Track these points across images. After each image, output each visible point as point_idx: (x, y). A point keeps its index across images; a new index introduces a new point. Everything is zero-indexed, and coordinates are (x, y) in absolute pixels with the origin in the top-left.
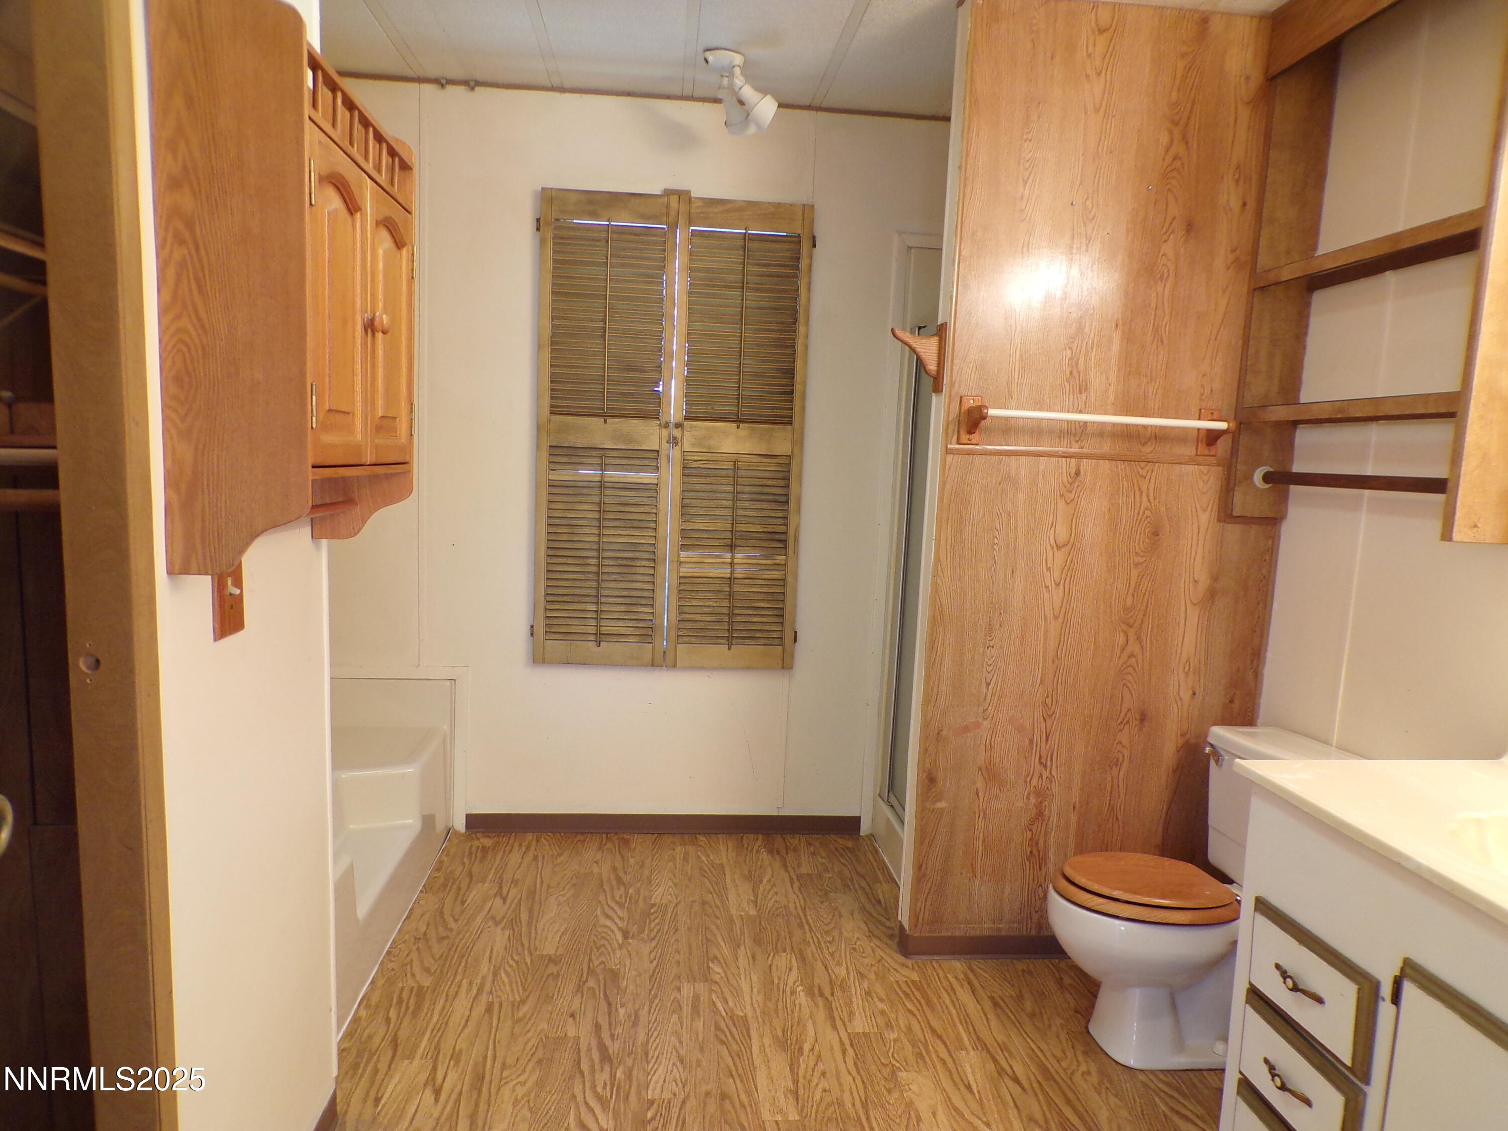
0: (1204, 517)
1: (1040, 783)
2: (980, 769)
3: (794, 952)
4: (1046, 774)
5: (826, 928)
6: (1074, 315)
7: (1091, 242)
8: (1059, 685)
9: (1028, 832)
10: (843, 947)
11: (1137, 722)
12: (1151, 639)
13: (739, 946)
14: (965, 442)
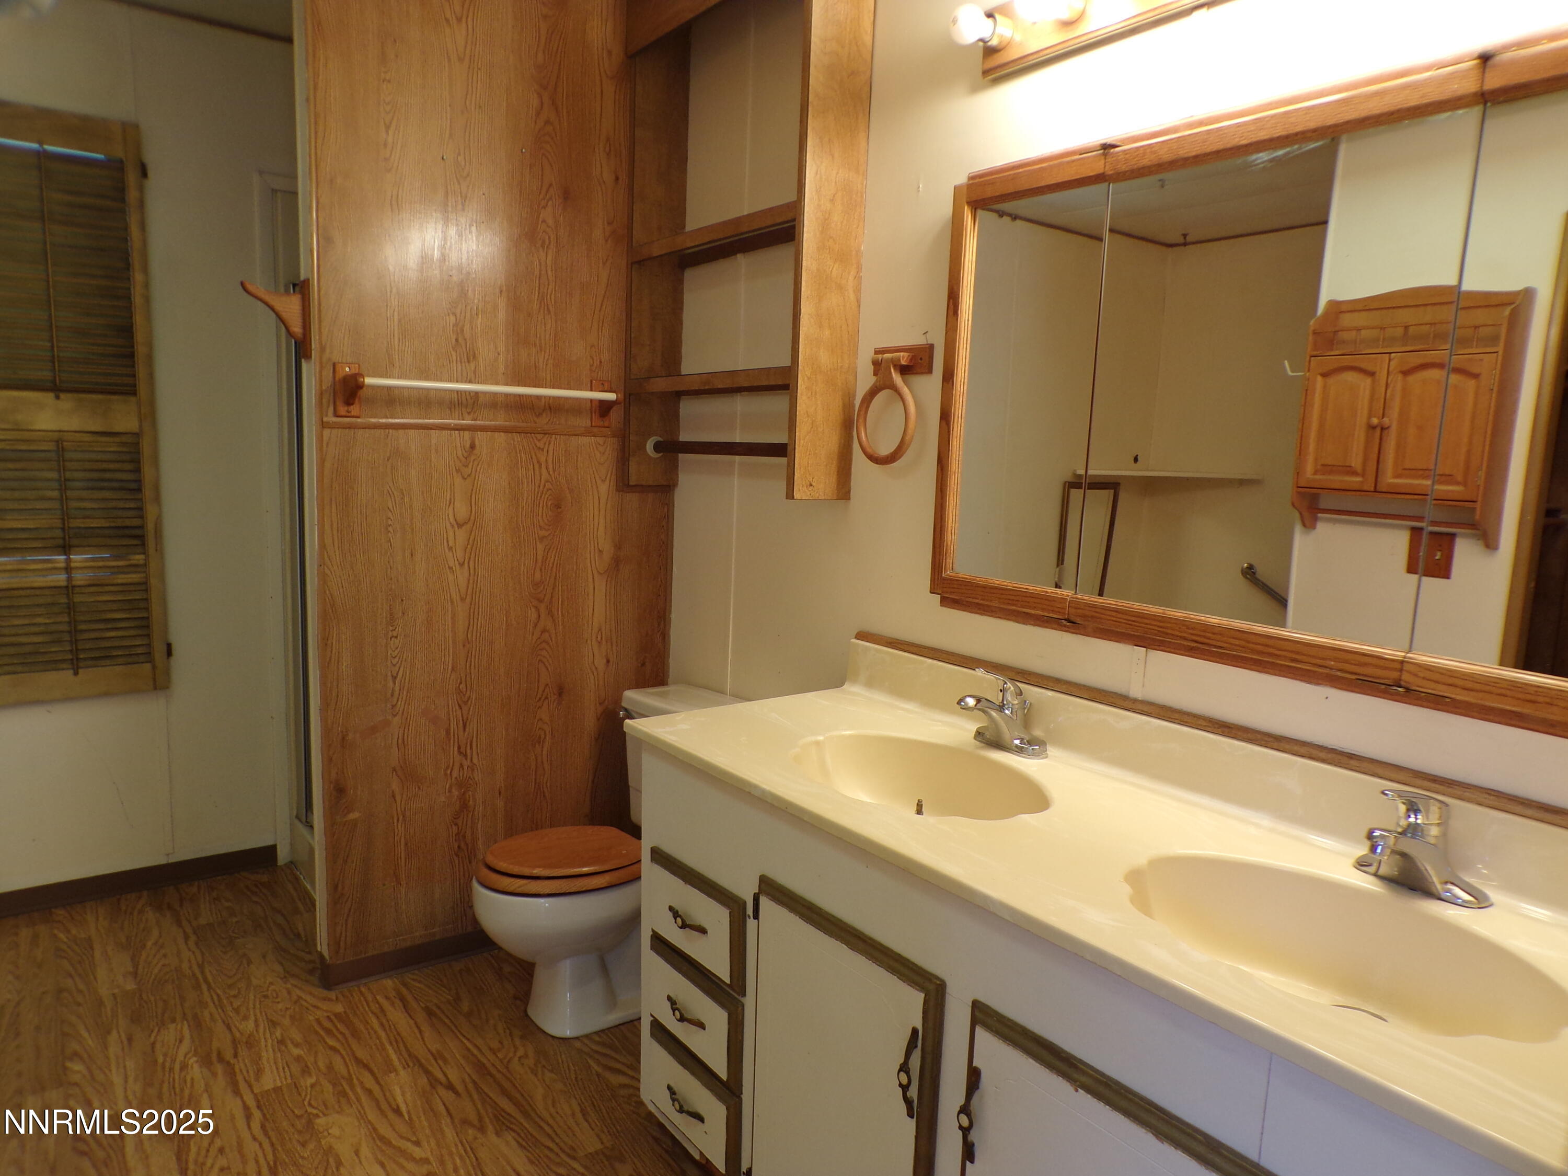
0: (604, 488)
1: (461, 774)
2: (394, 770)
3: (187, 1020)
4: (466, 763)
5: (230, 981)
6: (455, 279)
7: (467, 202)
8: (472, 670)
9: (453, 826)
10: (252, 997)
11: (556, 696)
12: (562, 612)
13: (109, 1032)
14: (343, 413)
